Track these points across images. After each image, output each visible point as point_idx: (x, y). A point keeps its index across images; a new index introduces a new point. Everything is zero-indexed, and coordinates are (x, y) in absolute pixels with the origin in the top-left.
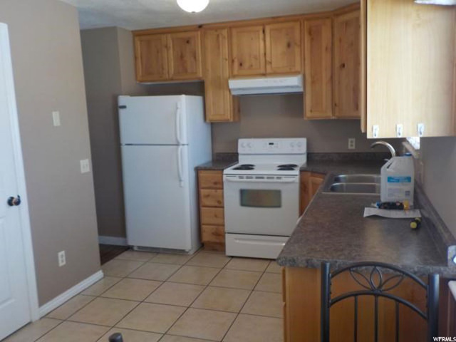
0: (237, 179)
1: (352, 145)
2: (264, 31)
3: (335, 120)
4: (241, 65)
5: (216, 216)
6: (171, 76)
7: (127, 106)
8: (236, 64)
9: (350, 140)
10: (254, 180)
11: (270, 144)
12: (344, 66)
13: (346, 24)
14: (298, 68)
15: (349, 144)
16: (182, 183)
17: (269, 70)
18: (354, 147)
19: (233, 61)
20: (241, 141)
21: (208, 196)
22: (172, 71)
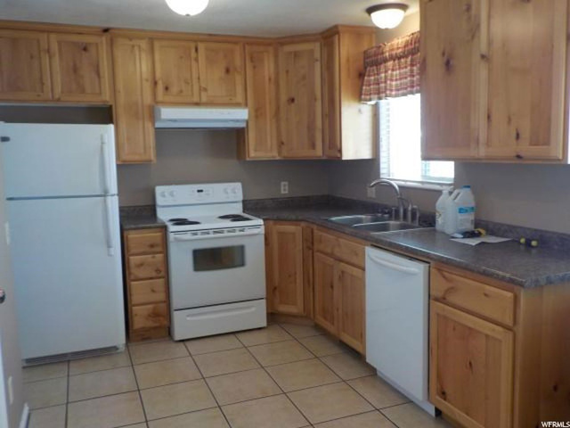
0: (188, 236)
1: (285, 190)
2: (196, 50)
3: (280, 161)
4: (167, 88)
5: (153, 291)
6: (57, 97)
7: (11, 138)
8: (160, 87)
9: (283, 183)
10: (212, 235)
11: (199, 191)
12: (293, 100)
13: (295, 55)
14: (240, 98)
15: (282, 188)
16: (112, 249)
17: (204, 99)
18: (287, 192)
19: (155, 83)
20: (159, 190)
21: (141, 265)
22: (58, 90)
